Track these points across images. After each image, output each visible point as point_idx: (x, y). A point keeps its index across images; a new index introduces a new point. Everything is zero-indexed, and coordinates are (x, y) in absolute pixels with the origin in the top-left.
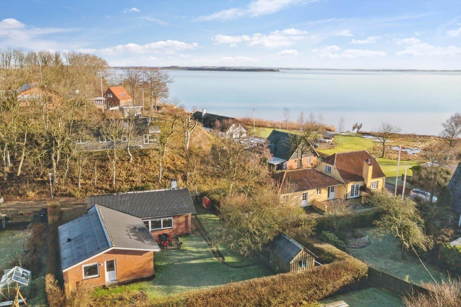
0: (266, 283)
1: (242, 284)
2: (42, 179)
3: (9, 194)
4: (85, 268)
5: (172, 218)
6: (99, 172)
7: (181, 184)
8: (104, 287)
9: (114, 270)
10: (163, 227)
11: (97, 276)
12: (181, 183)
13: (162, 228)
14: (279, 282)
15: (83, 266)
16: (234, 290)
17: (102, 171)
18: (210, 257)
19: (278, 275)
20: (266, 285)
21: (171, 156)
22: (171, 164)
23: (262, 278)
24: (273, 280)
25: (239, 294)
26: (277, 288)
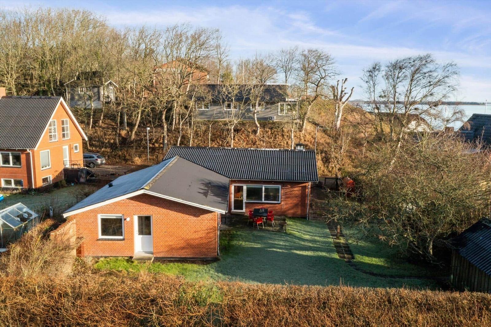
0: (431, 302)
1: (365, 294)
2: (153, 146)
3: (115, 158)
4: (104, 221)
5: (280, 186)
6: (217, 144)
7: (321, 168)
8: (130, 260)
9: (151, 235)
10: (265, 200)
11: (121, 237)
12: (320, 166)
13: (263, 201)
14: (470, 308)
15: (100, 217)
16: (341, 300)
17: (221, 143)
18: (329, 251)
19: (466, 293)
20: (429, 310)
21: (313, 133)
22: (311, 143)
23: (423, 292)
24: (452, 300)
25: (352, 314)
26: (461, 322)
